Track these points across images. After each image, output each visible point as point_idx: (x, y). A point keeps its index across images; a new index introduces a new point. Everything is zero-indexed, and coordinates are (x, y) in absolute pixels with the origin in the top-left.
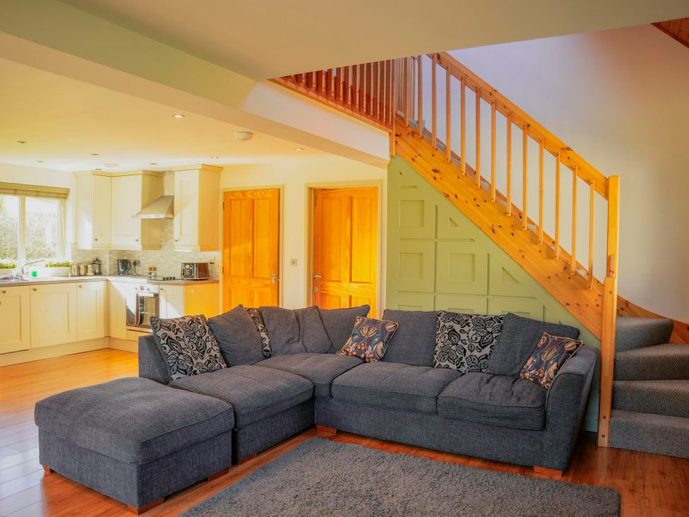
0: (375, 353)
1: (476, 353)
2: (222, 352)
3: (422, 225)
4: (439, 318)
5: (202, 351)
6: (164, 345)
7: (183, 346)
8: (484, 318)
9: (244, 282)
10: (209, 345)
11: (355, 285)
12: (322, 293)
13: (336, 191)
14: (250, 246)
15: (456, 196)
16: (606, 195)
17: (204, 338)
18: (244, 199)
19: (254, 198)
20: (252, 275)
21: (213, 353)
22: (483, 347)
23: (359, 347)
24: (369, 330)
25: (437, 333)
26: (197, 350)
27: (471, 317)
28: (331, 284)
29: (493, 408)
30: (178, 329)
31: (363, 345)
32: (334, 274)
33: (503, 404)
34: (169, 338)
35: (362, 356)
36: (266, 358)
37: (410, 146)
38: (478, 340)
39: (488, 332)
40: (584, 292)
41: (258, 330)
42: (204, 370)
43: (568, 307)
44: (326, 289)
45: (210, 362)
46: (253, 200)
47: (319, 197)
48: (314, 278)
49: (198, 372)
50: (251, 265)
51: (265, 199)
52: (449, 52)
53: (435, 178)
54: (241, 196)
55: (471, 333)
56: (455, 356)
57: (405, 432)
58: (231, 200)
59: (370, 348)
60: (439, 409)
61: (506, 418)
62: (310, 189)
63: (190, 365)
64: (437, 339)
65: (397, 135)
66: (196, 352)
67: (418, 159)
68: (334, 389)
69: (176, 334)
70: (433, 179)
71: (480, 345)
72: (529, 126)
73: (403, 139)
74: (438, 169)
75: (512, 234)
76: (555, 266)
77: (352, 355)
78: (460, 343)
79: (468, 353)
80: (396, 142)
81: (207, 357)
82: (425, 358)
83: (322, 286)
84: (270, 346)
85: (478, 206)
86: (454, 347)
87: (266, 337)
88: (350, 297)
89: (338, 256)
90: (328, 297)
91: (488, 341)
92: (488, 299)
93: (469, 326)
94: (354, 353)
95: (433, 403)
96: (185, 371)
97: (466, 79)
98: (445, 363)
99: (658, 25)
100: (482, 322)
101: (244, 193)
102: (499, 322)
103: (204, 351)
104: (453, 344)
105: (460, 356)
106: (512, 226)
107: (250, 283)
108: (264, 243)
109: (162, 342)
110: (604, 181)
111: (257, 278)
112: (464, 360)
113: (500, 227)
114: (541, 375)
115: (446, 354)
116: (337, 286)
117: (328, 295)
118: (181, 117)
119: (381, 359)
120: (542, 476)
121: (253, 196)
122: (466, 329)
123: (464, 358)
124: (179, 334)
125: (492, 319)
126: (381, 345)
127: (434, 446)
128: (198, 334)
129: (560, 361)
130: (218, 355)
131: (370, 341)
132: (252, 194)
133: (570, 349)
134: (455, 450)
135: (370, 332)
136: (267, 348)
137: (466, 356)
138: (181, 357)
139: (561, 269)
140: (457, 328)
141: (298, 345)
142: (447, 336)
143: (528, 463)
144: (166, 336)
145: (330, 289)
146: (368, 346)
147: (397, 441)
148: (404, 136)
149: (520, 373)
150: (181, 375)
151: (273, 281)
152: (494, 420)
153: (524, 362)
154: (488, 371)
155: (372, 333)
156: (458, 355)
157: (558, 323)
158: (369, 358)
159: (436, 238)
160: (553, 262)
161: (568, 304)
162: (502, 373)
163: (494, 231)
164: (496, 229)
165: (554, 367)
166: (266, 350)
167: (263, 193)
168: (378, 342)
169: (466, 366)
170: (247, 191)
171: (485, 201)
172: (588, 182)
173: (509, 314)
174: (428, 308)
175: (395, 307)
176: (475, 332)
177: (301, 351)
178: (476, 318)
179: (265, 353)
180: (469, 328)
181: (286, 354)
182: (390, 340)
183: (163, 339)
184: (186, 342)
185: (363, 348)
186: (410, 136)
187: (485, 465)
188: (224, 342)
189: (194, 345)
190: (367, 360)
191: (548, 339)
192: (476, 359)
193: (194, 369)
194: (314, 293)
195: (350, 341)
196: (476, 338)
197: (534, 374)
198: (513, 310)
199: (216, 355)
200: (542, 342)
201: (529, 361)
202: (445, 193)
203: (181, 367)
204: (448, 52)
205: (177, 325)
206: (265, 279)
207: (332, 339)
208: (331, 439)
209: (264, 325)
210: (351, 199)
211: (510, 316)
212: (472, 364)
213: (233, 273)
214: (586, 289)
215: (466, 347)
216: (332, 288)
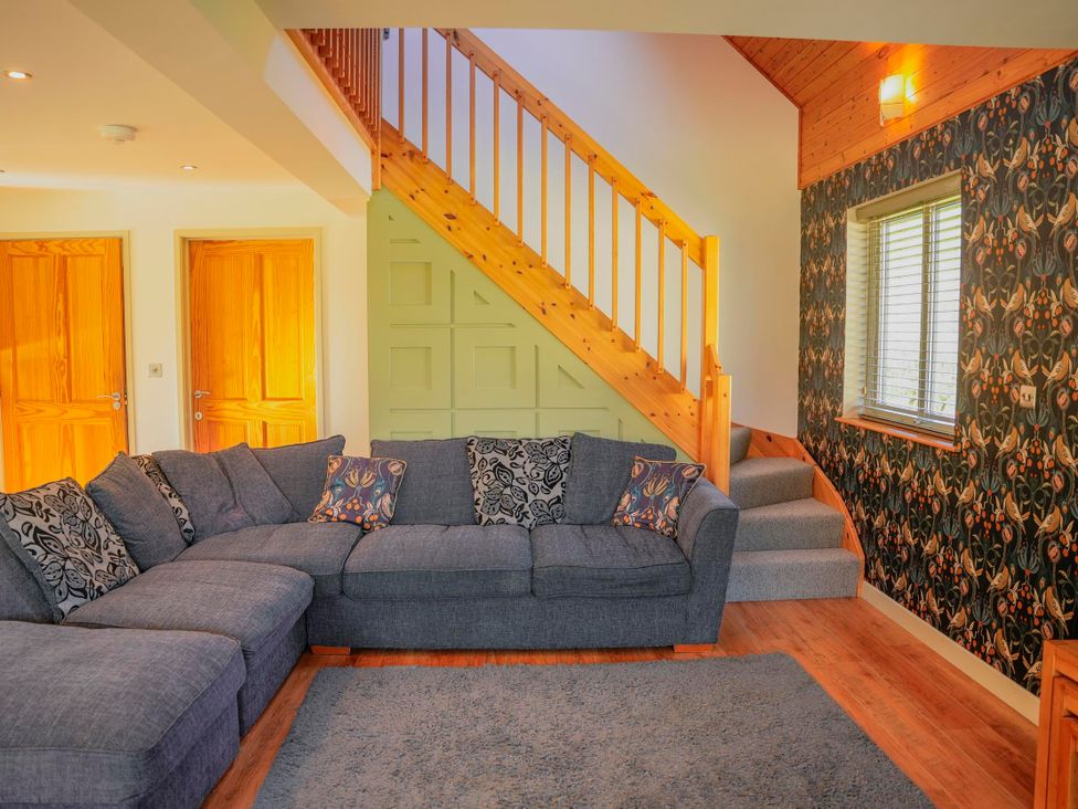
0: (380, 512)
1: (541, 496)
2: (126, 545)
3: (429, 302)
4: (472, 448)
5: (96, 545)
6: (30, 547)
7: (65, 543)
8: (541, 443)
9: (51, 411)
10: (103, 534)
11: (273, 405)
12: (209, 422)
13: (230, 245)
14: (61, 343)
15: (484, 257)
16: (702, 263)
17: (92, 521)
18: (43, 256)
19: (65, 253)
20: (68, 395)
21: (114, 548)
22: (552, 486)
23: (349, 506)
24: (361, 476)
25: (472, 471)
26: (86, 546)
27: (520, 442)
28: (227, 405)
29: (623, 573)
30: (47, 511)
31: (355, 501)
32: (232, 388)
33: (634, 565)
34: (37, 530)
35: (359, 520)
36: (189, 544)
37: (407, 174)
38: (541, 477)
39: (553, 463)
40: (676, 397)
41: (164, 496)
42: (113, 583)
43: (652, 419)
44: (217, 413)
45: (115, 566)
46: (64, 259)
47: (199, 254)
48: (194, 397)
49: (104, 589)
50: (65, 377)
51: (91, 255)
52: (473, 30)
53: (449, 228)
54: (35, 249)
55: (529, 467)
56: (511, 503)
57: (477, 631)
58: (12, 256)
59: (370, 505)
60: (537, 586)
61: (641, 584)
62: (184, 239)
63: (88, 578)
64: (474, 481)
65: (383, 155)
66: (87, 550)
67: (421, 196)
68: (348, 580)
69: (47, 520)
70: (447, 230)
71: (545, 482)
72: (596, 156)
73: (394, 162)
74: (454, 214)
75: (573, 316)
76: (633, 362)
77: (339, 520)
78: (515, 483)
79: (531, 497)
80: (383, 166)
81: (107, 558)
82: (461, 513)
83: (210, 409)
84: (192, 522)
85: (520, 273)
86: (508, 491)
87: (180, 505)
88: (265, 425)
89: (237, 355)
90: (221, 428)
91: (555, 476)
92: (537, 414)
93: (522, 456)
94: (343, 517)
95: (526, 578)
96: (83, 590)
97: (500, 75)
98: (500, 515)
99: (731, 39)
100: (541, 449)
101: (42, 244)
102: (564, 447)
103: (99, 547)
104: (506, 486)
105: (520, 503)
106: (572, 304)
107: (66, 411)
108: (91, 337)
109: (25, 540)
110: (698, 242)
111: (80, 401)
112: (526, 508)
113: (554, 305)
114: (651, 517)
115: (496, 501)
116: (240, 408)
117: (222, 423)
118: (23, 76)
119: (391, 522)
120: (688, 656)
121: (64, 250)
122: (519, 460)
123: (526, 505)
124: (53, 521)
125: (552, 444)
126: (387, 499)
127: (526, 645)
128: (80, 515)
129: (681, 493)
130: (124, 551)
131: (367, 495)
132: (61, 246)
133: (690, 477)
134: (560, 644)
135: (365, 479)
136: (188, 525)
137: (530, 502)
138: (69, 565)
139: (644, 366)
140: (505, 461)
141: (237, 515)
142: (492, 474)
143: (669, 643)
144: (30, 527)
145: (227, 413)
146: (365, 502)
147: (464, 646)
148: (396, 158)
149: (613, 517)
150: (78, 601)
151: (116, 406)
152: (626, 591)
153: (615, 501)
154: (567, 520)
155: (367, 480)
156: (516, 501)
157: (639, 441)
158: (370, 522)
159: (452, 321)
160: (630, 355)
161: (653, 415)
162: (588, 522)
163: (544, 312)
164: (548, 307)
165: (675, 502)
166: (186, 531)
167: (85, 245)
168: (383, 495)
169: (532, 517)
170: (48, 241)
171: (531, 266)
172: (680, 244)
173: (577, 434)
174: (442, 433)
175: (385, 436)
176: (533, 464)
177: (246, 524)
178: (530, 444)
179: (186, 535)
180: (523, 460)
181: (221, 533)
182: (400, 489)
183: (27, 534)
184: (67, 533)
185: (357, 507)
186: (407, 158)
187: (607, 657)
188: (124, 525)
189: (79, 538)
190: (367, 526)
191: (646, 466)
192: (545, 506)
193: (97, 584)
194: (196, 423)
195: (327, 497)
196: (538, 474)
197: (640, 517)
198: (580, 428)
199: (119, 551)
200: (637, 471)
201: (625, 500)
202: (466, 253)
203: (74, 584)
204: (470, 29)
205: (42, 502)
206: (96, 402)
207: (290, 498)
208: (344, 665)
209: (169, 484)
210: (260, 258)
211: (578, 436)
212: (540, 514)
213: (23, 393)
214: (679, 392)
215: (525, 488)
216: (229, 410)
